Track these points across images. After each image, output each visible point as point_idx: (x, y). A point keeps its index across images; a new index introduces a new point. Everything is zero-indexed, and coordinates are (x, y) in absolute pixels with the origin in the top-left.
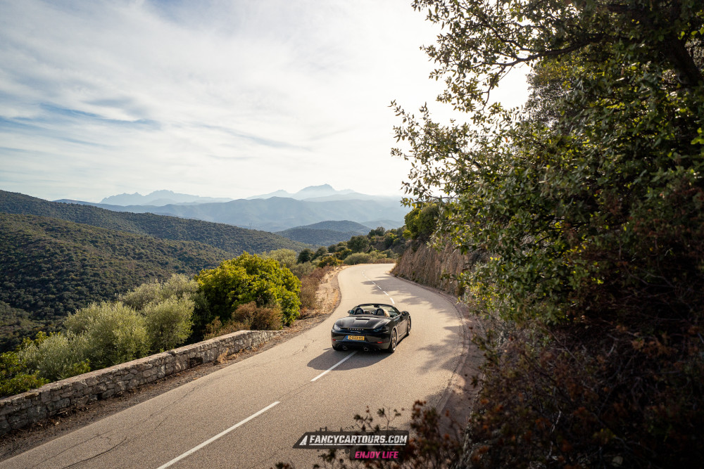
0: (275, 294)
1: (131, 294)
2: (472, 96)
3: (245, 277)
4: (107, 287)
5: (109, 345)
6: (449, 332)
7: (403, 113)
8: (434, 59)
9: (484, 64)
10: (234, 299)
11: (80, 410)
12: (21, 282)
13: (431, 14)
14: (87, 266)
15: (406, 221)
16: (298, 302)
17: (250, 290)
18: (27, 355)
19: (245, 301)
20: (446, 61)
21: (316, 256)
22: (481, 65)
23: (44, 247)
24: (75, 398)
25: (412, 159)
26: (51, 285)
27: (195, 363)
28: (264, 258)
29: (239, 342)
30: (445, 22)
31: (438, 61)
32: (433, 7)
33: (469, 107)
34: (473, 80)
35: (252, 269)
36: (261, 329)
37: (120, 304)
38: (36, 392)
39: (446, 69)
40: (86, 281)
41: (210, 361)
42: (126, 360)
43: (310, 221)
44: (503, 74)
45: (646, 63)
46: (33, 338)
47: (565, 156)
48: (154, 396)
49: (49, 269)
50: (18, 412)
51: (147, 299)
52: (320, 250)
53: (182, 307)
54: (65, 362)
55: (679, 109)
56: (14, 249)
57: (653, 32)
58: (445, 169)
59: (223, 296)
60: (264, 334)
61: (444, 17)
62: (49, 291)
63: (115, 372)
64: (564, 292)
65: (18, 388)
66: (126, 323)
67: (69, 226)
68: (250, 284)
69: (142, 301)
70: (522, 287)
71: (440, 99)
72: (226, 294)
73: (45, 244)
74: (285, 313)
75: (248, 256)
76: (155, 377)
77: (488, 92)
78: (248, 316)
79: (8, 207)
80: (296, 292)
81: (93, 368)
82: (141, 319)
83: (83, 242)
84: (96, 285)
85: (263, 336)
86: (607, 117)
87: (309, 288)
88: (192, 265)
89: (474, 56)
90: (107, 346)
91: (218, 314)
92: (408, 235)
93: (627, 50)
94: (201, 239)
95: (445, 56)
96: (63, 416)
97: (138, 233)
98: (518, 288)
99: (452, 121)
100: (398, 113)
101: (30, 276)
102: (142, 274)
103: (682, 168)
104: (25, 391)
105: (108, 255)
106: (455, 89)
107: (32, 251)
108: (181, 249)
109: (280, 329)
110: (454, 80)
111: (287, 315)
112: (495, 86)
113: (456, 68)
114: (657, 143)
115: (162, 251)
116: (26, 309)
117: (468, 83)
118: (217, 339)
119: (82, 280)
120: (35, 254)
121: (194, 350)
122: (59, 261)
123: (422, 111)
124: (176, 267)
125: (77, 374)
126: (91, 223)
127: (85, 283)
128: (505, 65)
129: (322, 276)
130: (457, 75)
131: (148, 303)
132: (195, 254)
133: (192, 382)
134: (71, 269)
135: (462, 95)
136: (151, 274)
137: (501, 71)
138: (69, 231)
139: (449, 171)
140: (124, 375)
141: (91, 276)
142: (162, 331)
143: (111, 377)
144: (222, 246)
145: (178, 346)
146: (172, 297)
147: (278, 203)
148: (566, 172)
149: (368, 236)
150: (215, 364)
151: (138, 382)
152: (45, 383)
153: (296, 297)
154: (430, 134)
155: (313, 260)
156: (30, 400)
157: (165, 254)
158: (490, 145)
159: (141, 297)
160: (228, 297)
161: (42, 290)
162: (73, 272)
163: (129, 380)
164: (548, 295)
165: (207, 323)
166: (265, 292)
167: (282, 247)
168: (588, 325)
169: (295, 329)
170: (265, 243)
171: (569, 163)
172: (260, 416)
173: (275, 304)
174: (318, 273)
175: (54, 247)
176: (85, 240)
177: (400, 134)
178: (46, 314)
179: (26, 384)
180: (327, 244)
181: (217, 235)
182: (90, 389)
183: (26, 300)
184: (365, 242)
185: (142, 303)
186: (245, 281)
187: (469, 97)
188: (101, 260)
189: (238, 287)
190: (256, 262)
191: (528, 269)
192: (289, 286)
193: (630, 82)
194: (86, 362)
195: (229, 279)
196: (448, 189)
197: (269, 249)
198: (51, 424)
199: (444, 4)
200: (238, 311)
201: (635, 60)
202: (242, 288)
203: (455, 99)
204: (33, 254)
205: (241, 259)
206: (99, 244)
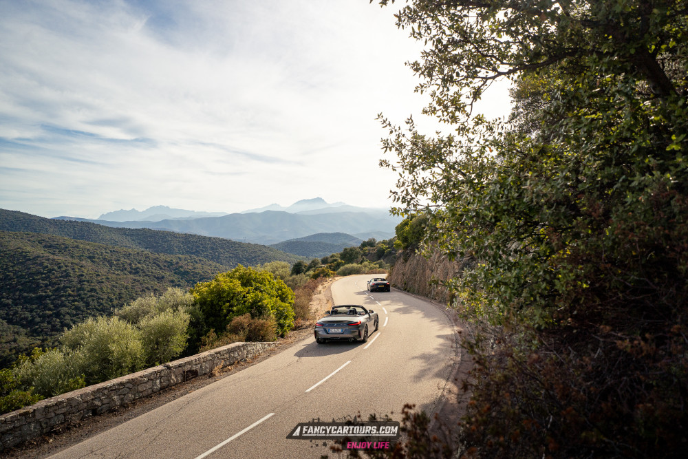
0: (269, 306)
1: (127, 309)
2: (456, 108)
3: (240, 289)
4: (104, 302)
5: (105, 359)
6: (441, 341)
7: (390, 125)
8: (418, 73)
9: (467, 78)
10: (229, 311)
11: (75, 426)
12: (19, 299)
13: (414, 32)
14: (84, 281)
15: (397, 232)
16: (292, 313)
17: (245, 302)
18: (23, 372)
19: (240, 313)
20: (430, 75)
21: (309, 268)
22: (463, 79)
23: (41, 264)
24: (69, 414)
25: (400, 170)
26: (49, 302)
27: (191, 376)
28: (258, 270)
29: (234, 354)
30: (428, 39)
31: (422, 76)
32: (416, 25)
33: (454, 119)
34: (456, 93)
35: (246, 281)
36: (255, 340)
37: (115, 318)
38: (30, 408)
39: (430, 84)
40: (83, 296)
41: (205, 374)
42: (122, 375)
43: (303, 233)
44: (485, 87)
45: (620, 74)
46: (28, 355)
47: (547, 163)
48: (149, 410)
49: (46, 286)
50: (11, 430)
51: (143, 313)
52: (313, 262)
53: (177, 321)
54: (61, 377)
55: (653, 117)
56: (12, 267)
57: (624, 46)
58: (432, 179)
59: (218, 309)
60: (259, 346)
61: (426, 34)
62: (46, 307)
63: (110, 387)
64: (551, 296)
65: (12, 405)
66: (122, 336)
67: (67, 242)
68: (244, 297)
69: (138, 315)
70: (509, 291)
71: (425, 112)
72: (221, 306)
73: (44, 261)
74: (280, 324)
75: (242, 269)
76: (150, 391)
77: (471, 104)
78: (242, 328)
79: (7, 225)
80: (290, 303)
81: (88, 384)
82: (137, 333)
83: (80, 258)
84: (93, 300)
85: (258, 348)
86: (585, 126)
87: (303, 299)
88: (187, 278)
89: (457, 70)
90: (102, 361)
91: (213, 327)
92: (398, 246)
93: (601, 62)
94: (197, 253)
95: (429, 71)
96: (57, 433)
97: (135, 248)
98: (505, 292)
99: (438, 133)
100: (385, 125)
101: (27, 293)
102: (138, 288)
103: (659, 173)
104: (19, 408)
105: (105, 270)
106: (440, 102)
107: (30, 268)
108: (177, 263)
109: (274, 340)
110: (438, 93)
111: (281, 326)
112: (478, 99)
113: (439, 82)
114: (634, 150)
115: (158, 266)
116: (23, 326)
117: (451, 96)
118: (212, 351)
119: (79, 295)
120: (33, 270)
121: (189, 363)
122: (56, 277)
123: (408, 123)
124: (172, 281)
125: (72, 389)
126: (88, 239)
127: (82, 299)
128: (487, 79)
129: (315, 287)
130: (441, 89)
131: (144, 316)
132: (190, 268)
133: (188, 395)
134: (68, 285)
135: (446, 107)
136: (147, 288)
137: (483, 85)
138: (66, 248)
139: (435, 180)
140: (119, 389)
141: (88, 291)
142: (157, 344)
143: (106, 392)
144: (217, 259)
145: (173, 359)
146: (167, 310)
147: (271, 217)
148: (548, 179)
149: (360, 248)
150: (210, 377)
151: (133, 396)
152: (40, 399)
153: (290, 308)
154: (417, 146)
155: (306, 271)
156: (24, 418)
157: (161, 269)
158: (475, 155)
159: (137, 312)
160: (223, 310)
161: (39, 306)
162: (70, 288)
163: (124, 395)
164: (535, 300)
165: (202, 335)
166: (260, 304)
167: (276, 260)
168: (576, 329)
169: (290, 341)
170: (259, 256)
171: (551, 170)
172: (254, 427)
173: (269, 315)
174: (312, 285)
175: (52, 264)
176: (83, 256)
177: (387, 146)
178: (42, 330)
179: (21, 401)
180: (321, 256)
181: (212, 249)
182: (85, 405)
183: (23, 316)
184: (357, 253)
185: (138, 317)
186: (239, 293)
187: (454, 110)
188: (98, 275)
189: (232, 299)
190: (250, 274)
191: (514, 274)
192: (283, 298)
193: (606, 92)
194: (82, 377)
195: (224, 291)
196: (435, 198)
197: (263, 261)
198: (45, 441)
199: (426, 22)
200: (233, 323)
201: (609, 72)
202: (237, 300)
203: (440, 111)
204: (31, 271)
205: (236, 271)
206: (96, 260)
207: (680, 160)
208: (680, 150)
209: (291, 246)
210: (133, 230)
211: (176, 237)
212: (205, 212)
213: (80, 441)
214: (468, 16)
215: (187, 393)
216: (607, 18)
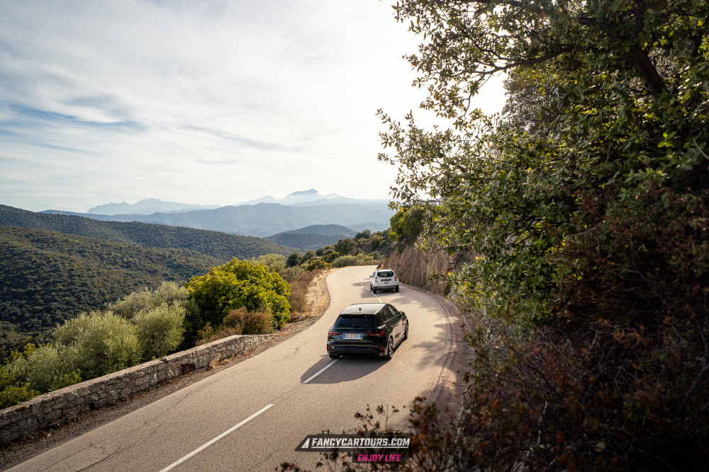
0: (265, 299)
1: (121, 303)
2: (453, 102)
3: (235, 282)
4: (96, 296)
5: (100, 354)
6: (440, 330)
7: (389, 120)
8: (417, 68)
9: (464, 72)
10: (225, 305)
11: (73, 420)
12: (7, 294)
13: (413, 26)
14: (74, 276)
15: (392, 223)
16: (288, 305)
17: (241, 295)
18: (16, 368)
19: (235, 306)
20: (429, 70)
21: (304, 260)
22: (461, 74)
23: (30, 259)
24: (67, 409)
25: (398, 164)
26: (38, 296)
27: (188, 369)
28: (254, 263)
29: (231, 347)
30: (427, 33)
31: (420, 70)
32: (414, 19)
33: (451, 113)
34: (454, 87)
35: (241, 274)
36: (252, 333)
37: (110, 313)
38: (27, 404)
39: (427, 79)
40: (74, 291)
41: (203, 367)
42: (118, 369)
43: (297, 225)
44: (483, 82)
45: (614, 72)
46: (21, 350)
47: (546, 160)
48: (147, 403)
49: (35, 281)
50: (8, 425)
51: (138, 307)
52: (308, 254)
53: (173, 315)
54: (55, 373)
55: (646, 115)
57: (619, 44)
58: (431, 173)
59: (214, 302)
60: (255, 338)
61: (425, 28)
62: (36, 303)
63: (107, 382)
64: (548, 288)
65: (8, 401)
66: (117, 332)
67: (55, 237)
68: (240, 290)
69: (132, 310)
70: (508, 285)
71: (423, 106)
72: (217, 299)
73: (32, 255)
74: (276, 317)
75: (237, 262)
76: (147, 385)
77: (469, 99)
78: (239, 321)
80: (286, 295)
81: (84, 378)
82: (131, 328)
83: (70, 252)
84: (84, 295)
85: (255, 340)
86: (582, 122)
87: (299, 291)
88: (182, 272)
89: (455, 65)
90: (98, 356)
91: (209, 320)
92: (393, 237)
93: (597, 59)
94: (189, 246)
95: (427, 65)
96: (55, 428)
97: (126, 242)
98: (504, 286)
99: (435, 127)
100: (385, 120)
101: (16, 288)
102: (130, 282)
103: (651, 169)
104: (15, 404)
105: (96, 264)
106: (437, 96)
107: (17, 263)
108: (170, 256)
109: (271, 332)
110: (436, 87)
111: (278, 318)
112: (475, 94)
113: (437, 76)
114: (627, 146)
115: (151, 259)
116: (12, 321)
117: (449, 90)
118: (209, 345)
119: (70, 290)
120: (21, 265)
121: (186, 356)
122: (45, 272)
123: (407, 118)
124: (166, 275)
125: (68, 385)
126: (77, 233)
127: (73, 294)
128: (484, 73)
129: (310, 279)
130: (439, 83)
131: (138, 311)
132: (184, 261)
133: (186, 388)
134: (58, 280)
135: (444, 102)
136: (140, 282)
137: (480, 79)
138: (55, 242)
139: (434, 175)
140: (116, 384)
141: (79, 286)
142: (153, 338)
143: (103, 386)
144: (211, 252)
145: (170, 353)
146: (163, 304)
147: (265, 209)
148: (545, 175)
149: (354, 239)
150: (207, 370)
151: (131, 391)
152: (36, 395)
153: (286, 301)
154: (415, 140)
155: (301, 263)
156: (20, 413)
157: (154, 262)
158: (473, 150)
159: (131, 306)
160: (219, 303)
161: (28, 302)
162: (60, 282)
163: (121, 389)
164: (532, 292)
165: (198, 329)
166: (256, 297)
167: (271, 252)
168: (570, 319)
169: (286, 333)
170: (253, 249)
171: (548, 166)
172: (254, 419)
173: (265, 308)
174: (307, 277)
175: (41, 258)
176: (72, 250)
177: (387, 141)
178: (33, 326)
179: (16, 397)
180: (315, 247)
181: (205, 242)
182: (82, 399)
183: (12, 312)
184: (352, 245)
185: (133, 312)
186: (235, 287)
187: (451, 104)
188: (89, 269)
189: (228, 292)
190: (245, 267)
191: (513, 268)
192: (279, 291)
193: (601, 89)
194: (77, 372)
195: (219, 285)
196: (434, 192)
197: (258, 254)
198: (42, 436)
199: (425, 16)
200: (228, 317)
201: (604, 69)
202: (233, 293)
203: (438, 106)
204: (19, 266)
205: (231, 265)
206: (86, 254)
207: (671, 156)
208: (670, 147)
209: (286, 238)
210: (124, 223)
211: (169, 231)
212: (197, 205)
213: (79, 435)
214: (467, 11)
215: (185, 386)
216: (604, 17)
